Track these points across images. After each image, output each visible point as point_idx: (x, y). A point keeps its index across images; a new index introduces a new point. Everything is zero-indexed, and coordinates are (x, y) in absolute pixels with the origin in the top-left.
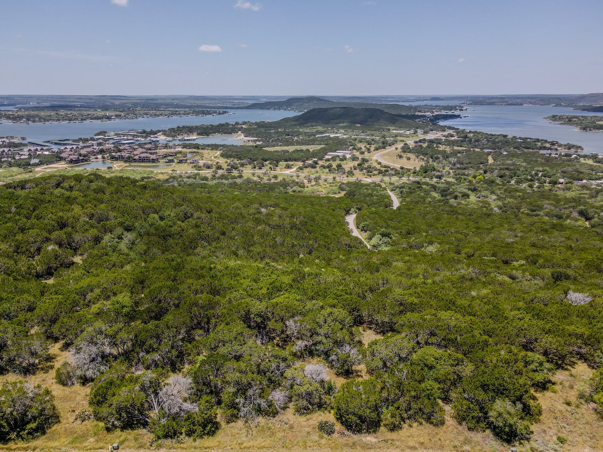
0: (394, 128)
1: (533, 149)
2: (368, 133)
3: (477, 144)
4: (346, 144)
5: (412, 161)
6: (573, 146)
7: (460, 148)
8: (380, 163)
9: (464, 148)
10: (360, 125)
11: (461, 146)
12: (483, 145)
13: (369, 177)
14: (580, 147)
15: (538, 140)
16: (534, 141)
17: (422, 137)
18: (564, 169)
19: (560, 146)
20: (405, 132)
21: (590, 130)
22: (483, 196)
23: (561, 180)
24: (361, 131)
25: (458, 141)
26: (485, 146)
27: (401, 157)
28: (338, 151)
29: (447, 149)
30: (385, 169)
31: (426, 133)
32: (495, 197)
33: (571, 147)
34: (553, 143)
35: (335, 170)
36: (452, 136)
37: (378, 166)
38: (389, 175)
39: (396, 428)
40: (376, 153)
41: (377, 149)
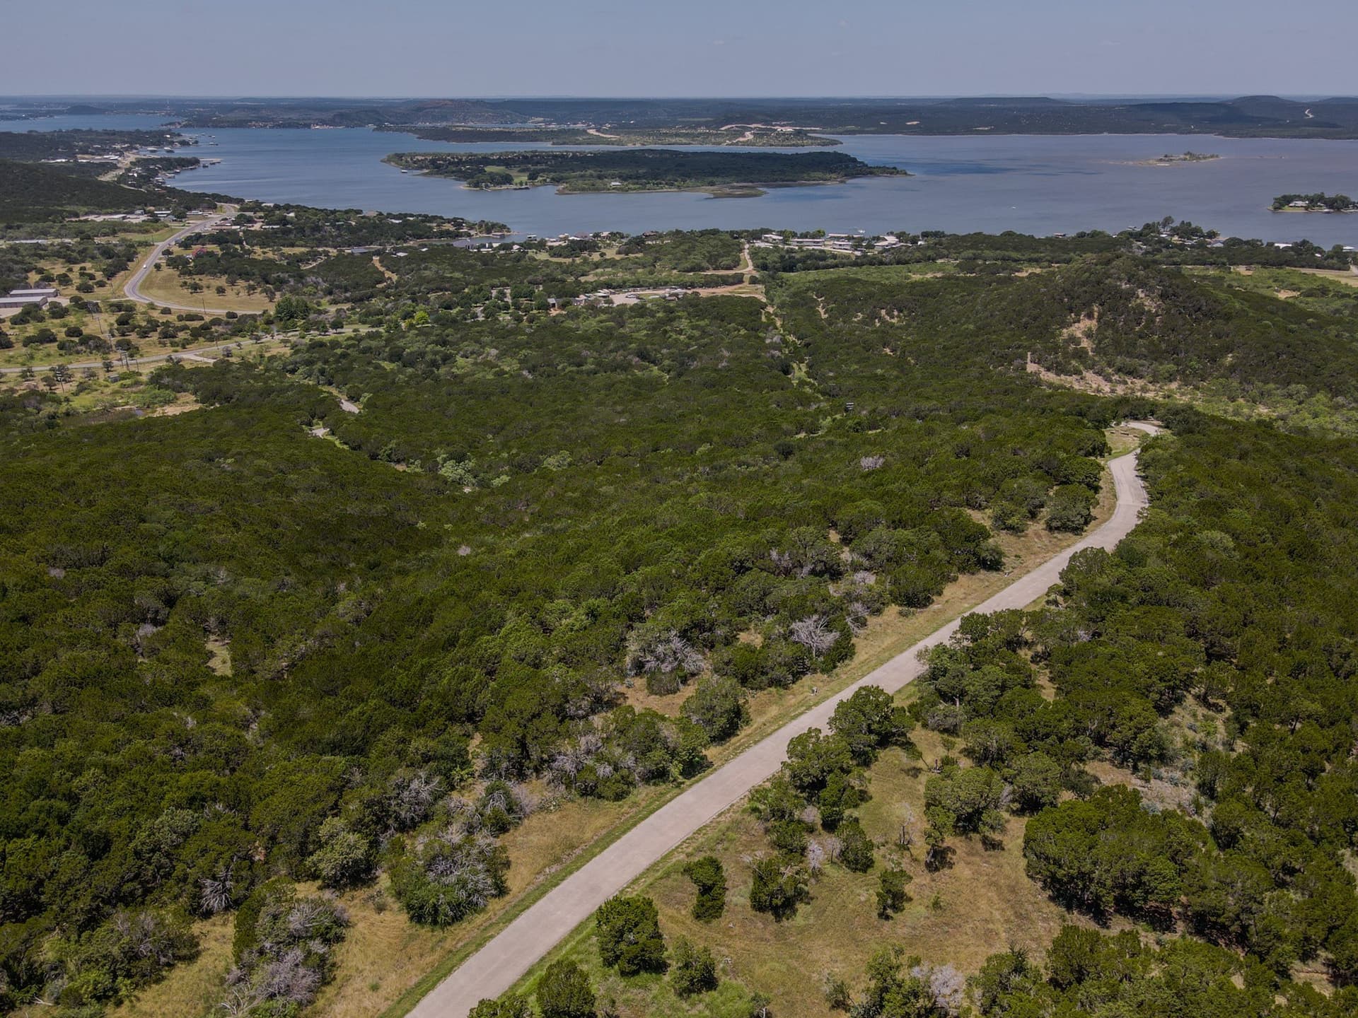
1: (428, 237)
3: (318, 235)
5: (231, 294)
6: (494, 226)
7: (297, 250)
8: (166, 311)
9: (303, 249)
11: (293, 245)
12: (332, 236)
13: (180, 348)
14: (503, 227)
15: (427, 219)
16: (423, 221)
17: (182, 229)
18: (530, 278)
19: (471, 227)
20: (124, 218)
21: (487, 186)
22: (472, 354)
23: (552, 301)
25: (275, 232)
26: (339, 240)
27: (196, 288)
28: (14, 292)
29: (270, 255)
30: (197, 324)
31: (180, 217)
32: (494, 352)
33: (489, 228)
34: (458, 223)
35: (76, 344)
36: (250, 221)
37: (172, 318)
38: (222, 337)
39: (940, 594)
40: (121, 286)
41: (110, 274)
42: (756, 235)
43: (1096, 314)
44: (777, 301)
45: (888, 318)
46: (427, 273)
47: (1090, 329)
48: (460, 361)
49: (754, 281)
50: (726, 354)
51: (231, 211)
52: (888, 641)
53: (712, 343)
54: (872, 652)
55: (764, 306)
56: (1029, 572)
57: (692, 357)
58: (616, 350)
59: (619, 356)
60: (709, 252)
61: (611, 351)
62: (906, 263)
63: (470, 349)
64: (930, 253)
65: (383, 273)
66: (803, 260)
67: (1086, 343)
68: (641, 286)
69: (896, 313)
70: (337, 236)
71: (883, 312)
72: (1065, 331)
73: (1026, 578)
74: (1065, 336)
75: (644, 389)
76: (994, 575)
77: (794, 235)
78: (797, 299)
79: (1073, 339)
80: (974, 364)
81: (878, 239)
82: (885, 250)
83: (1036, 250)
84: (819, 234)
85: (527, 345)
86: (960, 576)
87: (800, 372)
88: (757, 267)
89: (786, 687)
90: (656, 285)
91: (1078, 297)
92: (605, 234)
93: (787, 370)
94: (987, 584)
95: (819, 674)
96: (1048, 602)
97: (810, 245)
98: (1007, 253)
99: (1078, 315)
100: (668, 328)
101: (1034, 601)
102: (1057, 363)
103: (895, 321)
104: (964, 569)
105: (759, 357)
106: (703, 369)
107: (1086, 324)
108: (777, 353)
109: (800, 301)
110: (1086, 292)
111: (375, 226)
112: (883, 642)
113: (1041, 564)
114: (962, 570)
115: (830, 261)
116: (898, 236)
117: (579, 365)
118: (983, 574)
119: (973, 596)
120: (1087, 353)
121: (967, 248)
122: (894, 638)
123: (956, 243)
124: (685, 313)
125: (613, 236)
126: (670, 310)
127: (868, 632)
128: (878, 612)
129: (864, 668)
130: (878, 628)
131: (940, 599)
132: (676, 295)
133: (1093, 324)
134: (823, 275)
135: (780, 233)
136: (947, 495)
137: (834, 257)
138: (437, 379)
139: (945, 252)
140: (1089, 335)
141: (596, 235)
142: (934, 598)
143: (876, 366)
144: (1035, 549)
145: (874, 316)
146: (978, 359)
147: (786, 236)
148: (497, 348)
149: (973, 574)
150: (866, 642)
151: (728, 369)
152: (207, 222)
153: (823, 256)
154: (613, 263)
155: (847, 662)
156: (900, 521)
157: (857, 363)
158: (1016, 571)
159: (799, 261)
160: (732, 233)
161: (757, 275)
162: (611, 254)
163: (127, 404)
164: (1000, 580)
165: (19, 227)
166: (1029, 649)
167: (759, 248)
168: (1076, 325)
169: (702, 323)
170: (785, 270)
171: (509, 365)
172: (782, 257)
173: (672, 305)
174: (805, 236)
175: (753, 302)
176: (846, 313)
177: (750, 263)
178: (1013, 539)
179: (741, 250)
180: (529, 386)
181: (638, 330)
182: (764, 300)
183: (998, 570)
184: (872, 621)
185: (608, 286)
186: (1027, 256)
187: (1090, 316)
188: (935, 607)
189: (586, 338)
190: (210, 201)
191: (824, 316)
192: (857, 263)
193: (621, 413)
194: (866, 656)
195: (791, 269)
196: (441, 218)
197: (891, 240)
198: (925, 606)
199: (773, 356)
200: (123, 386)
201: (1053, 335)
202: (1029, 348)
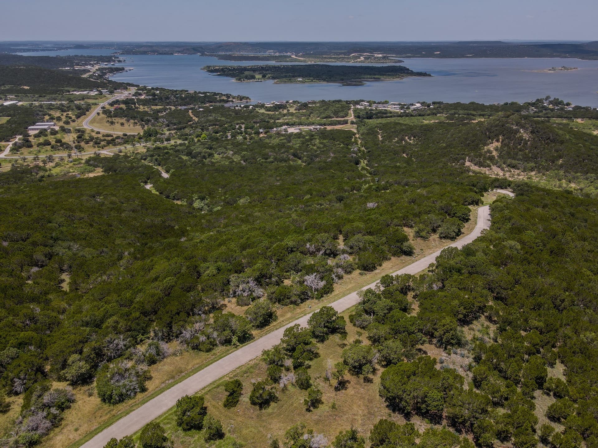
0: (73, 89)
1: (215, 102)
2: (48, 97)
3: (168, 101)
4: (38, 114)
5: (126, 126)
6: (243, 97)
7: (158, 107)
8: (98, 133)
9: (161, 107)
10: (28, 88)
11: (156, 105)
12: (174, 102)
13: (101, 149)
14: (248, 98)
15: (215, 94)
16: (213, 95)
17: (112, 99)
18: (254, 120)
19: (234, 98)
20: (88, 93)
21: (244, 80)
22: (222, 153)
23: (261, 130)
24: (37, 96)
25: (150, 99)
26: (177, 103)
27: (112, 123)
28: (37, 124)
29: (146, 109)
30: (110, 138)
31: (111, 92)
32: (231, 152)
33: (241, 98)
34: (228, 96)
35: (59, 146)
36: (140, 94)
37: (100, 136)
38: (120, 144)
39: (381, 265)
40: (82, 121)
41: (78, 117)
42: (357, 103)
43: (501, 140)
44: (361, 132)
45: (408, 140)
46: (211, 118)
47: (497, 147)
48: (216, 156)
49: (352, 123)
50: (332, 155)
51: (133, 90)
52: (350, 286)
53: (326, 150)
54: (341, 291)
55: (354, 134)
56: (425, 257)
57: (316, 156)
58: (284, 153)
59: (285, 156)
60: (335, 110)
61: (282, 153)
62: (423, 116)
63: (221, 151)
64: (434, 111)
65: (192, 118)
66: (376, 114)
67: (495, 153)
68: (302, 125)
69: (412, 138)
70: (176, 102)
71: (407, 138)
72: (486, 147)
73: (422, 260)
74: (486, 150)
75: (291, 170)
76: (408, 258)
77: (375, 103)
78: (370, 131)
79: (489, 151)
80: (441, 162)
81: (412, 105)
82: (414, 110)
83: (483, 110)
84: (386, 102)
85: (246, 150)
86: (392, 258)
87: (363, 163)
88: (355, 117)
89: (298, 305)
90: (309, 125)
91: (493, 132)
92: (291, 101)
93: (357, 163)
94: (404, 261)
95: (315, 300)
96: (429, 271)
97: (381, 108)
98: (470, 112)
99: (492, 140)
100: (309, 143)
101: (423, 270)
102: (479, 162)
103: (411, 142)
104: (395, 255)
105: (345, 157)
106: (319, 162)
107: (496, 144)
108: (354, 155)
109: (372, 132)
110: (497, 130)
111: (192, 97)
112: (348, 286)
113: (432, 253)
114: (394, 255)
115: (389, 115)
116: (421, 104)
117: (267, 159)
118: (404, 257)
119: (396, 267)
120: (495, 158)
121: (452, 109)
122: (353, 285)
123: (447, 107)
124: (318, 137)
125: (294, 102)
126: (312, 136)
127: (343, 282)
128: (350, 272)
129: (336, 298)
130: (348, 280)
131: (380, 268)
132: (316, 129)
133: (499, 144)
134: (384, 121)
135: (368, 102)
136: (395, 221)
137: (391, 113)
138: (204, 164)
139: (441, 111)
140: (496, 149)
141: (287, 102)
142: (378, 267)
143: (397, 162)
144: (431, 247)
145: (403, 139)
146: (443, 160)
147: (371, 103)
148: (232, 151)
149: (399, 257)
150: (340, 286)
151: (331, 162)
152: (122, 95)
153: (386, 112)
154: (292, 114)
155: (328, 295)
156: (370, 232)
157: (388, 160)
158: (419, 256)
159: (374, 114)
160: (347, 102)
161: (354, 120)
162: (292, 110)
163: (74, 172)
164: (410, 260)
165: (44, 96)
166: (414, 292)
167: (358, 108)
168: (491, 145)
169: (325, 141)
170: (368, 118)
171: (237, 158)
172: (367, 113)
173: (313, 133)
174: (379, 103)
175: (350, 132)
176: (390, 138)
177: (353, 115)
178: (422, 242)
179: (349, 109)
180: (243, 168)
181: (296, 144)
182: (356, 131)
183: (411, 255)
184: (346, 276)
185: (287, 124)
186: (479, 113)
187: (498, 141)
188: (377, 271)
189: (273, 147)
190: (125, 86)
191: (381, 139)
192: (400, 116)
193: (278, 181)
194: (338, 292)
195: (370, 118)
196: (221, 94)
197: (418, 105)
198: (372, 271)
199: (352, 157)
200: (74, 164)
201: (480, 149)
202: (467, 155)
